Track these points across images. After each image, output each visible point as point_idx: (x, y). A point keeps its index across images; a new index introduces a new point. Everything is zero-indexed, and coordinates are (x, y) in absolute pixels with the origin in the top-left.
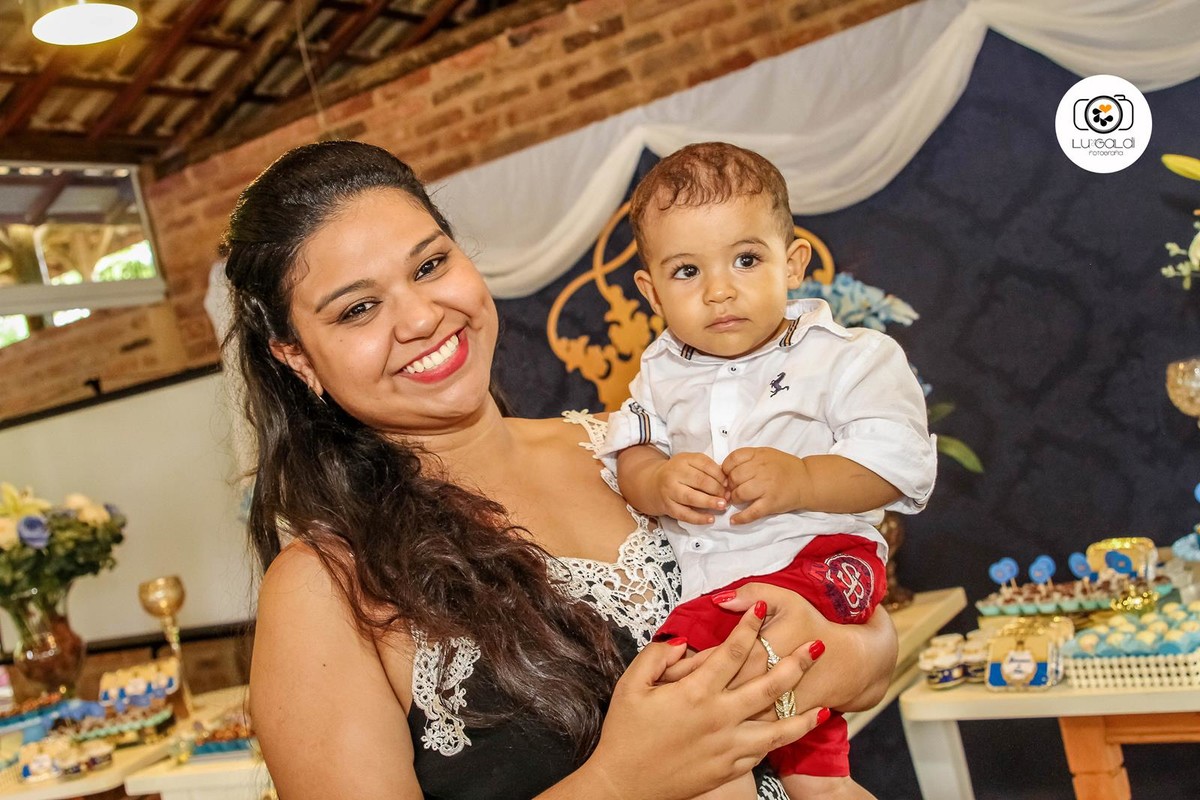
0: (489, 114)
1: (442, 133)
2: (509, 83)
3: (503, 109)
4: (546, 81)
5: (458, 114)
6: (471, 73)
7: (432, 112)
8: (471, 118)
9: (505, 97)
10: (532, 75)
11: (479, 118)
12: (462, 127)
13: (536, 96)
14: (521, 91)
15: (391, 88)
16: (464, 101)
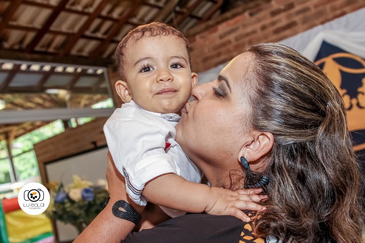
0: (241, 41)
1: (223, 49)
2: (249, 29)
3: (247, 39)
4: (264, 28)
5: (229, 42)
6: (234, 27)
7: (219, 42)
8: (234, 43)
9: (247, 35)
10: (258, 26)
11: (237, 43)
12: (231, 47)
13: (260, 33)
14: (254, 32)
15: (203, 34)
16: (231, 37)
